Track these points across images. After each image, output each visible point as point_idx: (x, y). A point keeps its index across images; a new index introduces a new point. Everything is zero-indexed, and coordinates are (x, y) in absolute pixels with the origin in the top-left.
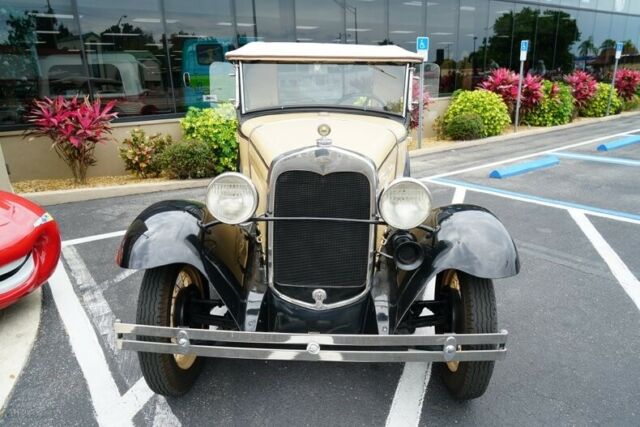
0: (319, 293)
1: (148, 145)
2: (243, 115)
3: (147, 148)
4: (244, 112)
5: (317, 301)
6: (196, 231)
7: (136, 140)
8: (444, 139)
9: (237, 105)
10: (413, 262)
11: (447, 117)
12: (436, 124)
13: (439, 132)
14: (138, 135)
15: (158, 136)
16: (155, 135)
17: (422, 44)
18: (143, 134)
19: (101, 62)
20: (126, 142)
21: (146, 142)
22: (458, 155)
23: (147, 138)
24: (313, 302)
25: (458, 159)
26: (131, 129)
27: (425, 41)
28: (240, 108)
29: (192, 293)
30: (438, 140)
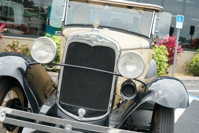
0: (82, 111)
1: (20, 49)
2: (65, 26)
3: (19, 50)
4: (66, 24)
5: (80, 115)
6: (25, 68)
7: (14, 45)
8: (189, 75)
9: (63, 20)
10: (132, 96)
11: (192, 63)
12: (185, 65)
13: (186, 70)
14: (16, 43)
15: (26, 46)
16: (24, 45)
17: (180, 19)
18: (18, 43)
19: (9, 5)
20: (9, 46)
21: (19, 47)
22: (195, 83)
23: (20, 45)
24: (78, 115)
25: (194, 85)
26: (13, 40)
27: (182, 18)
28: (64, 22)
29: (16, 102)
30: (185, 75)
